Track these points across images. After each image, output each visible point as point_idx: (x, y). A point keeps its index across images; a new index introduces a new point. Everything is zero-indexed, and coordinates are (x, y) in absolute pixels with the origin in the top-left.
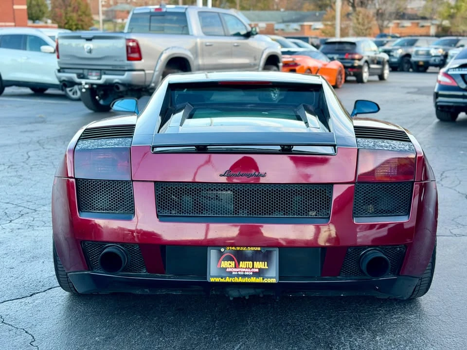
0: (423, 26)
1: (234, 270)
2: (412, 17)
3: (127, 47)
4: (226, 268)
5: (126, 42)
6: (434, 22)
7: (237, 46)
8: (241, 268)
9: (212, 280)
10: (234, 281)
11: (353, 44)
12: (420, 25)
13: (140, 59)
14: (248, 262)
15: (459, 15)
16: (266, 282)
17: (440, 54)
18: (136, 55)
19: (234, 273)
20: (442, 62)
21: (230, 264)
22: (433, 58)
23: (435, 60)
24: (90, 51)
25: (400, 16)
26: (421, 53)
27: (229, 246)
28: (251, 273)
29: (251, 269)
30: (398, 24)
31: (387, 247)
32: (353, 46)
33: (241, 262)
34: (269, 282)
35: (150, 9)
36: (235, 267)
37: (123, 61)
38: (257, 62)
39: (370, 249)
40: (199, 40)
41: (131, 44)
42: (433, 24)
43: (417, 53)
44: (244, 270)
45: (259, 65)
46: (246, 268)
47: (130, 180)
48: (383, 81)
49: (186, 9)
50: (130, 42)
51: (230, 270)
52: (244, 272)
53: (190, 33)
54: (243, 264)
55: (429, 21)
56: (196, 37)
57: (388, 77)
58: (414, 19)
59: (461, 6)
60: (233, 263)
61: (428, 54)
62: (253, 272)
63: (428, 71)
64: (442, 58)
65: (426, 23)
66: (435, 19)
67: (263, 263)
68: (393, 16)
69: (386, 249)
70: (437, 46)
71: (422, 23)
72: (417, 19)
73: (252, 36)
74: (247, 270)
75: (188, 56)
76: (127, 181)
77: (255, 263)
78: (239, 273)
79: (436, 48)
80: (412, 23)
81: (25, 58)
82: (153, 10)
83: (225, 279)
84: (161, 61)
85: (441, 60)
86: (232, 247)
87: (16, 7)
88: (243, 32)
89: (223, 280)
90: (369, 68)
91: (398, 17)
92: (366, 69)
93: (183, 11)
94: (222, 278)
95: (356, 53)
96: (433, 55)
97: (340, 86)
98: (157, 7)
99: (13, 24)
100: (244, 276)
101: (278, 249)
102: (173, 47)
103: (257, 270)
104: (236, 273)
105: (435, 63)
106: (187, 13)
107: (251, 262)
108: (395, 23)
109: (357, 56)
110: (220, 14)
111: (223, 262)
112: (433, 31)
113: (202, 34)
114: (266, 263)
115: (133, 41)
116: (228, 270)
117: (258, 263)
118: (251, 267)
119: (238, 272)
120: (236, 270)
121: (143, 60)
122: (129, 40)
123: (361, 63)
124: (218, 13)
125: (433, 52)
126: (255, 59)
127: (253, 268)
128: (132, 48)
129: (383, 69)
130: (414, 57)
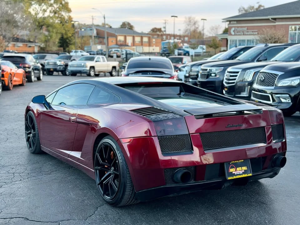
0: (30, 47)
2: (23, 41)
4: (232, 172)
6: (37, 44)
9: (229, 179)
10: (237, 178)
11: (23, 58)
12: (28, 46)
14: (240, 168)
15: (51, 40)
17: (62, 64)
19: (235, 174)
20: (64, 69)
22: (59, 67)
23: (60, 68)
25: (16, 39)
26: (51, 63)
28: (242, 173)
30: (14, 44)
32: (24, 59)
36: (236, 171)
42: (36, 46)
43: (48, 64)
44: (239, 172)
47: (188, 133)
48: (40, 81)
54: (238, 169)
55: (34, 43)
57: (42, 78)
58: (24, 42)
59: (52, 35)
60: (234, 169)
61: (55, 64)
62: (243, 172)
63: (54, 74)
64: (64, 67)
65: (32, 45)
66: (37, 43)
67: (245, 167)
68: (11, 40)
70: (59, 60)
71: (29, 44)
72: (27, 42)
76: (186, 134)
77: (242, 167)
79: (60, 61)
80: (23, 44)
83: (234, 177)
85: (64, 68)
90: (34, 73)
91: (14, 40)
92: (33, 74)
94: (232, 177)
95: (26, 64)
96: (59, 65)
97: (25, 85)
100: (240, 175)
101: (249, 159)
103: (244, 171)
105: (60, 70)
108: (12, 44)
109: (27, 66)
111: (230, 169)
112: (36, 50)
116: (233, 173)
119: (237, 173)
123: (30, 70)
125: (59, 63)
127: (242, 170)
129: (40, 73)
130: (46, 66)
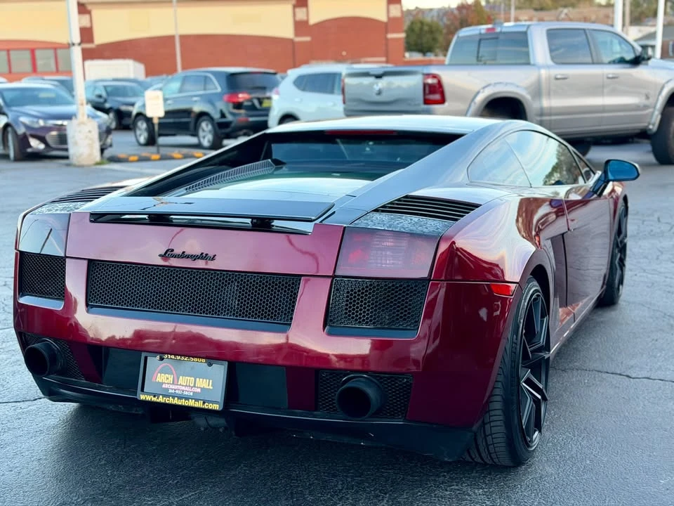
1: (171, 387)
3: (425, 85)
4: (163, 383)
5: (424, 79)
7: (613, 78)
8: (180, 385)
9: (142, 397)
10: (167, 402)
13: (442, 101)
14: (189, 378)
16: (207, 407)
18: (437, 97)
19: (170, 391)
21: (167, 379)
24: (379, 93)
27: (168, 354)
28: (191, 394)
29: (192, 387)
31: (382, 375)
33: (181, 377)
34: (210, 408)
35: (480, 30)
36: (173, 384)
37: (419, 105)
38: (651, 100)
39: (352, 375)
40: (543, 72)
41: (430, 81)
44: (183, 388)
45: (655, 107)
46: (186, 386)
47: (64, 255)
49: (529, 27)
50: (428, 78)
51: (167, 386)
52: (183, 391)
53: (532, 62)
54: (182, 380)
56: (540, 67)
60: (171, 377)
62: (194, 392)
67: (208, 381)
69: (381, 378)
73: (644, 62)
74: (187, 389)
75: (522, 96)
76: (62, 257)
77: (198, 379)
78: (177, 391)
81: (332, 104)
82: (483, 32)
83: (158, 398)
84: (475, 103)
86: (171, 355)
87: (390, 36)
88: (629, 56)
89: (154, 399)
93: (524, 29)
94: (155, 396)
98: (490, 26)
99: (384, 59)
100: (181, 396)
101: (227, 363)
102: (495, 84)
103: (199, 390)
104: (173, 391)
106: (529, 32)
107: (193, 378)
110: (587, 31)
111: (159, 374)
113: (550, 62)
114: (211, 381)
115: (434, 76)
116: (164, 386)
117: (201, 380)
118: (192, 385)
119: (175, 390)
120: (174, 387)
121: (446, 104)
122: (428, 75)
124: (584, 30)
126: (647, 97)
127: (194, 386)
128: (431, 86)
